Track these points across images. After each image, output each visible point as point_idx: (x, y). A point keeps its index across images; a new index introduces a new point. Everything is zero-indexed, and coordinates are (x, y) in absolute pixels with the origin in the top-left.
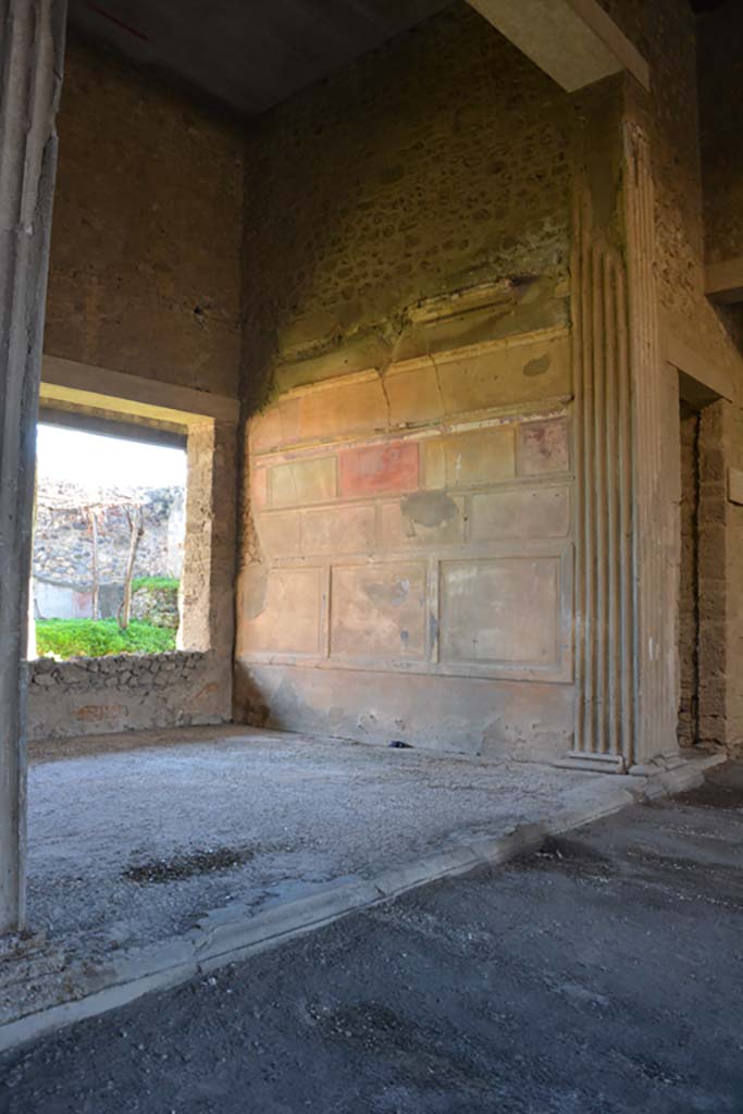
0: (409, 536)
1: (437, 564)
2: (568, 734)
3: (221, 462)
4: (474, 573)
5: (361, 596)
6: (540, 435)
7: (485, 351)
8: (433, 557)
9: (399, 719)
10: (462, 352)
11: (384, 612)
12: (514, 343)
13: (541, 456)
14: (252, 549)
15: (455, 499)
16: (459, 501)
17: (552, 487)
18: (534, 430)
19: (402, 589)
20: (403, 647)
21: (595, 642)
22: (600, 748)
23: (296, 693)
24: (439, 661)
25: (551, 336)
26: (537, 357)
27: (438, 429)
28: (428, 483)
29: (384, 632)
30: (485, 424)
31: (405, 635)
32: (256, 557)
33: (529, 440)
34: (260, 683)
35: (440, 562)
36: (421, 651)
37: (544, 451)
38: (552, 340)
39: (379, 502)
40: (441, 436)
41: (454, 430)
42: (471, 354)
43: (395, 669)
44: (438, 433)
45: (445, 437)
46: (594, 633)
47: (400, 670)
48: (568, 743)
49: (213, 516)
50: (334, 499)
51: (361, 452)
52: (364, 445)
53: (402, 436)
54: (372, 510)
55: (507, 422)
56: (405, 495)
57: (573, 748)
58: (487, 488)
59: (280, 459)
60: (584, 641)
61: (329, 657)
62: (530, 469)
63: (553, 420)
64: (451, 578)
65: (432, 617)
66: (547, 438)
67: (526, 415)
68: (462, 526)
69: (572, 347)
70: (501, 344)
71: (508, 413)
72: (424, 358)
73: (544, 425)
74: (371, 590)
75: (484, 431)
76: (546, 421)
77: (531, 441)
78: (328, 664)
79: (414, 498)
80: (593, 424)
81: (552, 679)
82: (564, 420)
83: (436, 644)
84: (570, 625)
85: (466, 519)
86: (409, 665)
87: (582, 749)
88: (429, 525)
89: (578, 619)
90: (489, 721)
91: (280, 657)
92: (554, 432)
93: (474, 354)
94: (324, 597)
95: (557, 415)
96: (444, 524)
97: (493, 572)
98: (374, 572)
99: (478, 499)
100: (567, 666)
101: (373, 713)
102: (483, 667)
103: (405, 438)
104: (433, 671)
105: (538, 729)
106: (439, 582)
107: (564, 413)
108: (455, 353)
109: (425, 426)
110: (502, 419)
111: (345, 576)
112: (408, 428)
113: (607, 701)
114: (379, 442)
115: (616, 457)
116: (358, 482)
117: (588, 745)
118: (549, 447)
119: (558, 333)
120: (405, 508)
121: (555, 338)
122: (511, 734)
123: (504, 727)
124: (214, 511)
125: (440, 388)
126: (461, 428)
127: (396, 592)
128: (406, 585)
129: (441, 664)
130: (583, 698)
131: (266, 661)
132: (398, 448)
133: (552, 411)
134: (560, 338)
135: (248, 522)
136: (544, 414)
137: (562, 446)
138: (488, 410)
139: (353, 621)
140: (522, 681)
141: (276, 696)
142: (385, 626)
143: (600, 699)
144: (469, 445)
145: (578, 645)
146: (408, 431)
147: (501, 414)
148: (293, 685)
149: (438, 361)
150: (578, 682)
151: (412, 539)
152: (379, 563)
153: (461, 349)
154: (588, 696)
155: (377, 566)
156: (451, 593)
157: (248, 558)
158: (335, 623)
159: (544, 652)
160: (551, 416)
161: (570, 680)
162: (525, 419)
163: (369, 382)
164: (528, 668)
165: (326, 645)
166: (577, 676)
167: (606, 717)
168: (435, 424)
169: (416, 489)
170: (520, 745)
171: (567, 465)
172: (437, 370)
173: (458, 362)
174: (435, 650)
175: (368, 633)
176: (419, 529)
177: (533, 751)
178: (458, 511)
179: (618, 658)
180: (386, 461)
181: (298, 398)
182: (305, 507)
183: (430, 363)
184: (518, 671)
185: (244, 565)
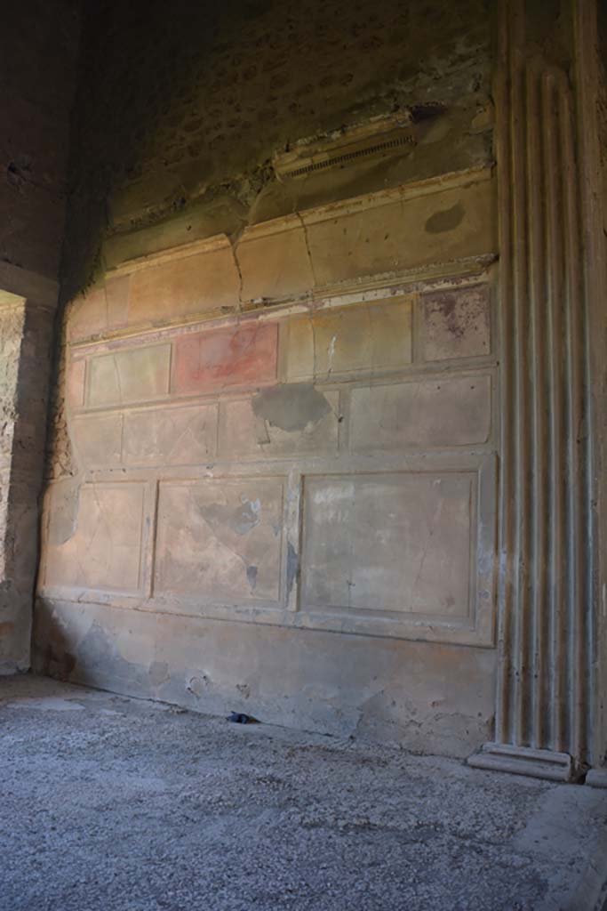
0: (262, 443)
1: (299, 477)
2: (486, 719)
3: (31, 351)
4: (350, 492)
5: (196, 520)
6: (449, 307)
7: (372, 204)
8: (294, 470)
9: (241, 683)
10: (342, 207)
11: (225, 541)
12: (412, 192)
13: (449, 335)
14: (62, 458)
15: (326, 395)
16: (331, 396)
17: (464, 377)
18: (440, 302)
19: (250, 512)
20: (250, 588)
21: (528, 591)
22: (535, 742)
23: (109, 641)
24: (298, 609)
25: (465, 180)
26: (445, 208)
27: (305, 305)
28: (289, 374)
29: (225, 566)
30: (370, 296)
31: (252, 572)
32: (68, 468)
33: (432, 315)
34: (66, 626)
35: (303, 477)
36: (273, 594)
37: (453, 329)
38: (467, 186)
39: (222, 399)
40: (310, 313)
41: (327, 305)
42: (352, 210)
43: (238, 617)
44: (305, 309)
45: (314, 315)
46: (527, 577)
47: (245, 618)
48: (485, 730)
49: (17, 416)
50: (167, 396)
51: (202, 338)
52: (203, 328)
53: (257, 317)
54: (214, 409)
55: (401, 293)
56: (258, 390)
57: (492, 737)
58: (371, 380)
59: (103, 349)
60: (510, 589)
61: (151, 596)
62: (433, 352)
63: (466, 287)
64: (319, 498)
65: (291, 549)
66: (458, 311)
67: (428, 282)
68: (335, 430)
69: (495, 193)
70: (396, 195)
71: (405, 280)
72: (289, 216)
73: (454, 294)
74: (209, 511)
75: (369, 305)
76: (457, 290)
77: (437, 317)
78: (151, 605)
79: (270, 394)
80: (526, 290)
81: (463, 639)
82: (483, 287)
83: (295, 585)
84: (491, 564)
85: (340, 420)
86: (257, 613)
87: (507, 740)
88: (290, 429)
89: (503, 557)
90: (367, 695)
91: (91, 593)
92: (470, 303)
93: (358, 208)
94: (148, 520)
95: (472, 281)
96: (310, 427)
97: (379, 491)
98: (212, 488)
99: (358, 395)
100: (486, 621)
101: (207, 673)
102: (360, 620)
103: (261, 317)
104: (291, 623)
105: (439, 709)
106: (301, 502)
107: (483, 278)
108: (332, 209)
109: (288, 301)
110: (394, 289)
111: (176, 493)
112: (265, 304)
113: (545, 675)
114: (227, 324)
115: (561, 335)
116: (197, 375)
117: (516, 735)
118: (461, 323)
119: (475, 176)
120: (257, 407)
121: (472, 183)
122: (399, 713)
123: (389, 703)
124: (17, 410)
125: (309, 253)
126: (337, 302)
127: (242, 515)
128: (256, 506)
129: (301, 612)
130: (509, 668)
131: (73, 598)
132: (251, 330)
133: (466, 276)
134: (477, 183)
135: (60, 426)
136: (454, 280)
137: (480, 321)
138: (377, 277)
139: (185, 551)
140: (418, 640)
141: (84, 643)
142: (226, 560)
143: (535, 671)
144: (348, 325)
145: (502, 593)
146: (265, 308)
147: (394, 282)
148: (106, 631)
149: (306, 221)
150: (501, 646)
151: (265, 446)
152: (223, 477)
153: (340, 204)
154: (517, 665)
155: (218, 481)
156: (318, 518)
157: (58, 469)
158: (161, 554)
159: (450, 601)
160: (464, 282)
161: (489, 642)
162: (427, 288)
163: (215, 251)
164: (429, 623)
165: (149, 581)
166: (501, 637)
167: (545, 694)
168: (302, 298)
169: (271, 382)
170: (413, 729)
171: (487, 347)
172: (306, 231)
173: (335, 220)
174: (293, 594)
175: (203, 568)
176: (277, 434)
177: (432, 738)
178: (330, 409)
179: (564, 614)
180: (234, 346)
181: (128, 275)
182: (130, 406)
183: (298, 223)
184: (411, 627)
185: (53, 478)
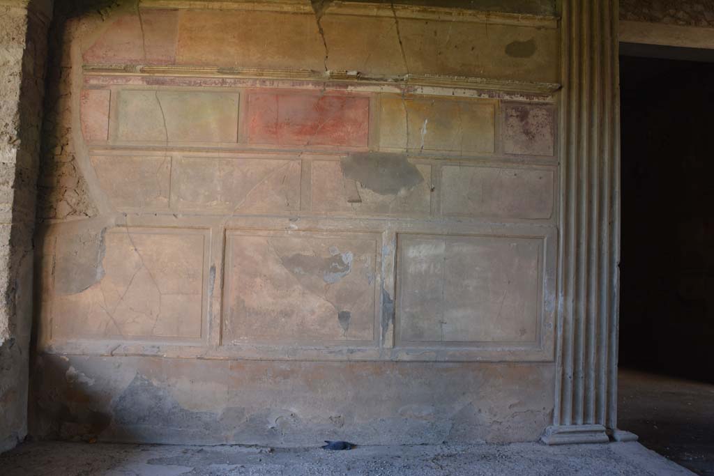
0: (352, 201)
1: (394, 234)
2: (548, 411)
4: (442, 249)
5: (278, 270)
6: (523, 116)
7: (461, 18)
8: (388, 227)
9: (334, 414)
10: (434, 12)
11: (312, 289)
12: (496, 19)
13: (524, 137)
14: (71, 197)
15: (419, 167)
16: (424, 169)
17: (536, 169)
18: (517, 110)
19: (342, 263)
20: (341, 331)
21: (577, 321)
22: (580, 421)
23: (161, 393)
24: (394, 345)
25: (538, 23)
26: (522, 39)
27: (398, 86)
28: (381, 144)
29: (313, 312)
30: (460, 93)
31: (344, 317)
32: (81, 207)
33: (511, 120)
34: (91, 382)
35: (397, 234)
36: (368, 335)
37: (527, 133)
38: (539, 28)
39: (307, 157)
40: (403, 95)
41: (419, 91)
42: (443, 17)
43: (331, 357)
44: (398, 91)
45: (407, 97)
46: (576, 311)
47: (339, 357)
48: (547, 419)
49: (19, 142)
50: (234, 145)
51: (279, 95)
52: (286, 86)
53: (347, 86)
54: (295, 165)
55: (486, 96)
56: (348, 154)
57: (551, 422)
58: (460, 161)
59: (136, 81)
60: (565, 322)
61: (221, 344)
62: (511, 147)
63: (537, 104)
64: (412, 252)
65: (386, 296)
66: (531, 120)
67: (508, 93)
68: (428, 198)
69: (559, 39)
70: (482, 17)
71: (491, 87)
72: (382, 5)
73: (528, 107)
74: (292, 261)
75: (458, 101)
76: (530, 104)
77: (514, 121)
78: (222, 354)
79: (361, 160)
81: (533, 358)
82: (548, 106)
83: (391, 326)
84: (553, 304)
85: (432, 190)
86: (352, 352)
87: (562, 422)
88: (383, 192)
89: (561, 299)
90: (458, 407)
91: (132, 346)
92: (538, 117)
93: (448, 18)
94: (213, 268)
95: (541, 101)
96: (403, 192)
97: (465, 249)
98: (296, 240)
99: (449, 172)
100: (550, 344)
101: (294, 410)
102: (452, 350)
103: (350, 89)
104: (387, 358)
105: (515, 409)
106: (396, 256)
107: (549, 100)
108: (424, 11)
109: (381, 80)
110: (480, 92)
111: (250, 242)
112: (358, 78)
113: (587, 376)
114: (310, 87)
115: (601, 151)
116: (274, 129)
117: (568, 419)
118: (533, 129)
119: (546, 23)
120: (346, 168)
121: (543, 27)
122: (485, 417)
123: (477, 410)
124: (19, 135)
125: (401, 43)
126: (428, 91)
127: (334, 264)
128: (348, 258)
129: (397, 348)
130: (563, 374)
131: (103, 352)
132: (338, 98)
133: (537, 95)
134: (546, 28)
135: (64, 159)
136: (528, 96)
137: (547, 131)
138: (470, 79)
139: (263, 298)
140: (500, 362)
141: (123, 398)
142: (315, 306)
143: (581, 375)
144: (442, 112)
145: (560, 323)
146: (356, 81)
147: (481, 86)
148: (155, 383)
149: (400, 13)
150: (559, 359)
151: (356, 205)
152: (309, 230)
153: (434, 9)
154: (569, 372)
155: (302, 233)
156: (412, 269)
157: (63, 208)
158: (231, 300)
159: (523, 331)
160: (536, 100)
161: (551, 358)
162: (507, 98)
164: (507, 349)
165: (218, 329)
166: (559, 353)
167: (586, 389)
168: (396, 80)
169: (363, 148)
170: (495, 427)
171: (552, 150)
172: (397, 22)
173: (427, 21)
174: (390, 334)
175: (287, 314)
176: (368, 195)
177: (510, 431)
178: (422, 180)
179: (599, 334)
180: (320, 109)
181: (176, 10)
182: (182, 149)
183: (390, 13)
184: (493, 352)
185: (55, 217)
